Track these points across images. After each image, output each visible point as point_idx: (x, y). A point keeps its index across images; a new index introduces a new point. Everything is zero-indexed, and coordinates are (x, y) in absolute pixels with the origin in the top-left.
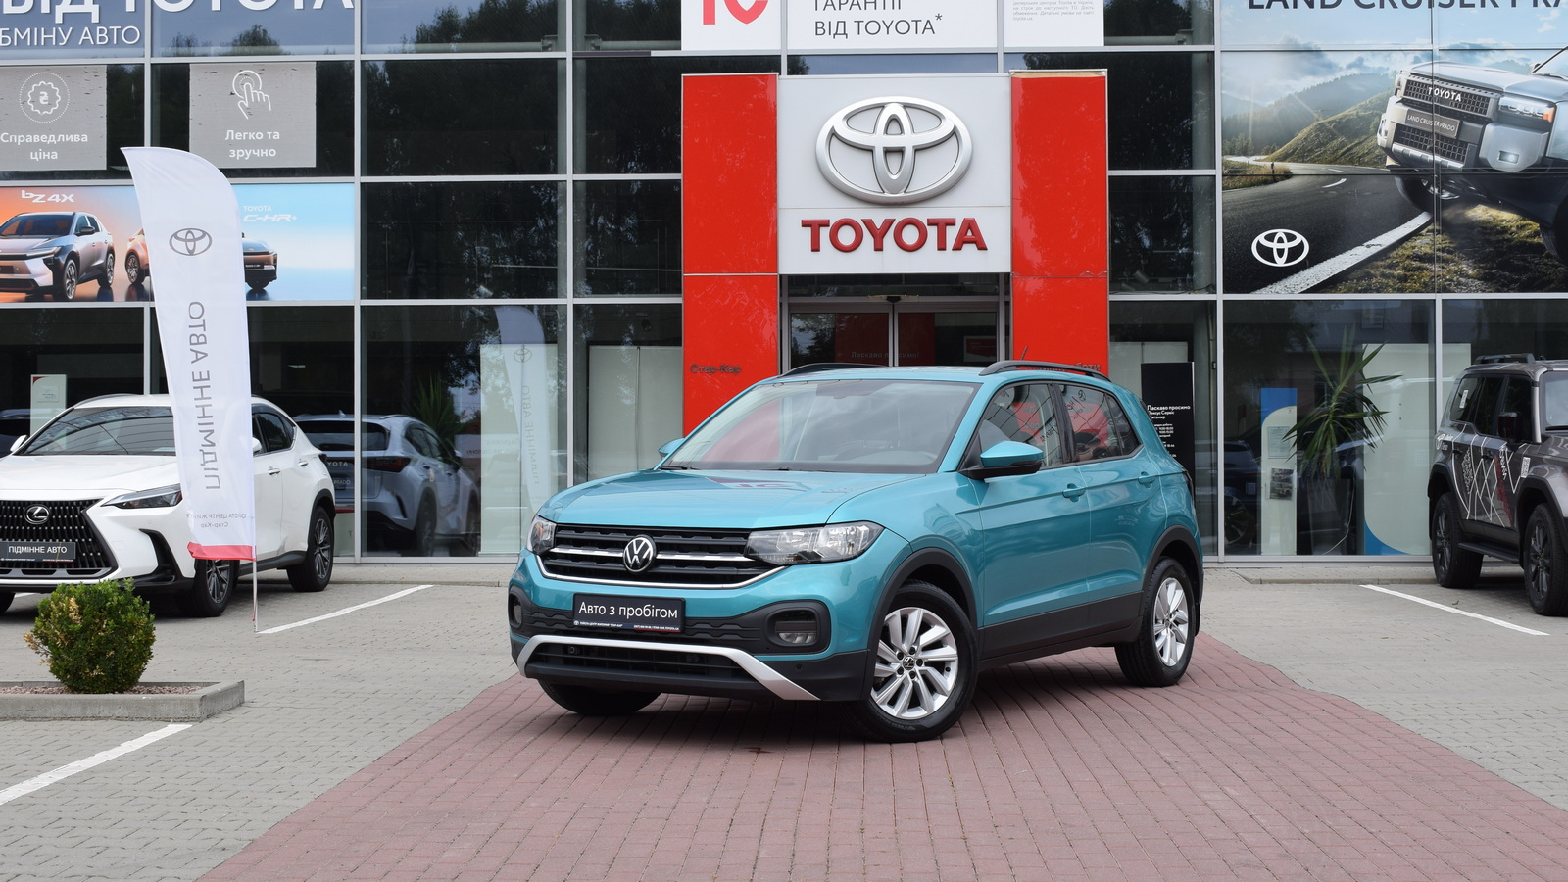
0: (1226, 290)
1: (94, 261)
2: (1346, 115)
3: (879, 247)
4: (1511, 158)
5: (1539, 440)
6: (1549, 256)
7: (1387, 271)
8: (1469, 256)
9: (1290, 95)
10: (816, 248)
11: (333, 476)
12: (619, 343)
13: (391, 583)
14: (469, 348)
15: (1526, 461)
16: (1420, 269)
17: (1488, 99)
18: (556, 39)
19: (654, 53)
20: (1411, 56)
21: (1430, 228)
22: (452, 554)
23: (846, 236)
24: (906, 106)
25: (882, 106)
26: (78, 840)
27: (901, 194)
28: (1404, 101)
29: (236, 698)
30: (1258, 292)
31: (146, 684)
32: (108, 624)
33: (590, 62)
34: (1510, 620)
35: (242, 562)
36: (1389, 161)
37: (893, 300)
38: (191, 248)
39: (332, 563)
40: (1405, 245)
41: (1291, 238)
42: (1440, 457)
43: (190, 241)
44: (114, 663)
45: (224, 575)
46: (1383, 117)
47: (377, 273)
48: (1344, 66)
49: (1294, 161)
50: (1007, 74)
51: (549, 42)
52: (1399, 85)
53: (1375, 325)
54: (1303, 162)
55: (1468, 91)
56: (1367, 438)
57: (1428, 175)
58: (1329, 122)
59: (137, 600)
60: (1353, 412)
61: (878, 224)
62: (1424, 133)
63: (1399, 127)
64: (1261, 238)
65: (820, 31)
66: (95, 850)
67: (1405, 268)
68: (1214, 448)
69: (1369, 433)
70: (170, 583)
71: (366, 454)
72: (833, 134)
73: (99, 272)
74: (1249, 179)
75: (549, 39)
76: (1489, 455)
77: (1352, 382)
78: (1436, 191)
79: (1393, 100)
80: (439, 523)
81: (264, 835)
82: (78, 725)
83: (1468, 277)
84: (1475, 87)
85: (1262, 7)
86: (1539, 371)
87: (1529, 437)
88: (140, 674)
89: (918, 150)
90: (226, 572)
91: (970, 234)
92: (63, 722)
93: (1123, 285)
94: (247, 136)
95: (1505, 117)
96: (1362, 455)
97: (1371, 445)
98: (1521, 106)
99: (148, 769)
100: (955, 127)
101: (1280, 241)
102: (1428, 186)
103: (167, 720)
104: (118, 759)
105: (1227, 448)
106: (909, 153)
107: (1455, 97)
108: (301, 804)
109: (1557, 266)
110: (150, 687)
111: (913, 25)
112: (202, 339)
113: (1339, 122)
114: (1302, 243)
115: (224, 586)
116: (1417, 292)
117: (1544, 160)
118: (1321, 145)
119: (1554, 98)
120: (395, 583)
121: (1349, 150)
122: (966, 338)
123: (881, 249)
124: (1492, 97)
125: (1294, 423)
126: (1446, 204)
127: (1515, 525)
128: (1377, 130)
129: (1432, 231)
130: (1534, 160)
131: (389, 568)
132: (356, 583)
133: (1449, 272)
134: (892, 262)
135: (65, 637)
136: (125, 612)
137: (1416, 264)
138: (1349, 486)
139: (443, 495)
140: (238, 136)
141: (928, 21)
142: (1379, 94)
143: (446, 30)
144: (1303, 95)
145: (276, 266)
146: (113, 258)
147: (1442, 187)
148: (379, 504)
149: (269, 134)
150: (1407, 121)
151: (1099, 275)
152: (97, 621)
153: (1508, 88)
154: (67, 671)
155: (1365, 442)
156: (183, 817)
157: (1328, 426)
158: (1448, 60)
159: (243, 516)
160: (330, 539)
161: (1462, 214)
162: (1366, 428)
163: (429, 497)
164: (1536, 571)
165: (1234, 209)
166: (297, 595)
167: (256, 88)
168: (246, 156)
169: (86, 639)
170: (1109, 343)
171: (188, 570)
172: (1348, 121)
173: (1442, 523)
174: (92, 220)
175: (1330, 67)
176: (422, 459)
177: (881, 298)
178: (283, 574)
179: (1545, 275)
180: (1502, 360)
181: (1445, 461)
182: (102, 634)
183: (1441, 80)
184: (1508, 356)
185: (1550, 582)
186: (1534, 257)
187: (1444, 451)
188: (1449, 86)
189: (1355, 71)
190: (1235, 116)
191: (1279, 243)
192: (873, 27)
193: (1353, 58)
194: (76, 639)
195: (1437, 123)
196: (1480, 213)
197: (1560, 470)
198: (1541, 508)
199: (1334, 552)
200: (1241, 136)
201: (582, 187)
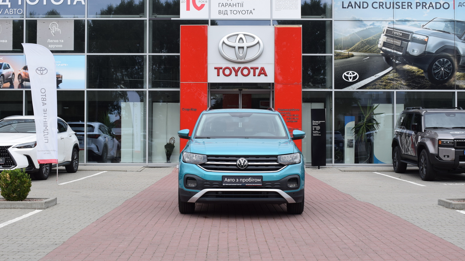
0: (335, 88)
1: (8, 77)
2: (369, 39)
3: (236, 75)
4: (416, 51)
5: (423, 131)
6: (426, 79)
7: (380, 83)
8: (404, 79)
9: (353, 33)
10: (218, 75)
11: (79, 140)
12: (159, 102)
13: (95, 170)
14: (115, 103)
15: (420, 137)
16: (390, 83)
17: (409, 35)
18: (144, 14)
19: (172, 19)
20: (388, 22)
21: (393, 71)
22: (112, 162)
23: (227, 72)
24: (244, 35)
25: (238, 35)
26: (14, 242)
27: (243, 60)
28: (386, 35)
29: (54, 203)
30: (344, 89)
31: (28, 199)
32: (18, 181)
33: (154, 21)
34: (415, 182)
35: (53, 164)
36: (381, 52)
37: (240, 90)
38: (42, 73)
39: (78, 165)
40: (386, 76)
41: (353, 74)
42: (395, 136)
43: (41, 70)
44: (20, 192)
45: (48, 168)
46: (380, 39)
47: (91, 81)
48: (369, 25)
49: (354, 52)
50: (273, 26)
51: (142, 15)
52: (384, 30)
53: (376, 98)
54: (357, 52)
55: (404, 33)
56: (375, 130)
57: (392, 56)
58: (365, 41)
59: (26, 174)
60: (371, 123)
61: (236, 69)
62: (391, 44)
63: (384, 42)
64: (345, 74)
65: (220, 13)
66: (19, 245)
67: (386, 82)
68: (331, 133)
69: (375, 129)
70: (32, 170)
71: (88, 133)
72: (224, 43)
73: (10, 80)
74: (342, 57)
75: (142, 14)
76: (409, 135)
77: (371, 114)
78: (394, 61)
79: (383, 35)
80: (109, 153)
81: (67, 240)
82: (9, 210)
83: (403, 85)
84: (406, 31)
85: (346, 8)
86: (423, 112)
87: (421, 131)
88: (27, 196)
89: (248, 47)
90: (48, 167)
91: (262, 71)
92: (5, 209)
93: (306, 86)
94: (54, 41)
95: (414, 40)
96: (373, 135)
97: (376, 132)
98: (418, 37)
99: (31, 222)
100: (258, 41)
101: (351, 74)
102: (392, 59)
103: (35, 209)
104: (22, 220)
105: (335, 133)
106: (245, 48)
107: (400, 34)
108: (77, 232)
109: (428, 82)
110: (30, 199)
111: (247, 12)
112: (45, 99)
113: (367, 41)
114: (357, 75)
115: (48, 171)
116: (389, 89)
117: (425, 52)
118: (362, 47)
119: (428, 35)
120: (96, 170)
121: (370, 49)
122: (260, 101)
123: (237, 76)
124: (411, 34)
125: (354, 126)
126: (397, 64)
127: (417, 155)
128: (378, 43)
129: (393, 72)
130: (422, 52)
131: (94, 166)
132: (85, 170)
133: (398, 84)
134: (240, 79)
135: (6, 185)
136: (23, 178)
137: (389, 81)
138: (370, 144)
139: (110, 146)
140: (51, 41)
141: (251, 11)
142: (379, 33)
143: (110, 11)
144: (357, 33)
145: (62, 79)
146: (14, 76)
147: (396, 60)
148: (91, 148)
149: (60, 40)
150: (386, 41)
151: (299, 84)
152: (15, 180)
153: (415, 32)
154: (6, 195)
155: (374, 132)
156: (43, 236)
157: (364, 127)
158: (398, 24)
159: (54, 151)
160: (78, 158)
161: (402, 67)
162: (374, 128)
163: (106, 146)
164: (422, 168)
165: (338, 65)
166: (68, 174)
167: (56, 27)
168: (53, 47)
169: (12, 186)
170: (302, 103)
171: (37, 166)
172: (370, 40)
173: (396, 155)
174: (8, 65)
175: (365, 25)
176: (104, 135)
177: (237, 90)
178: (64, 168)
179: (425, 85)
180: (413, 109)
181: (397, 137)
182: (16, 184)
183: (396, 29)
184: (414, 107)
185: (426, 171)
186: (422, 80)
187: (396, 134)
188: (398, 31)
189: (372, 26)
190: (338, 39)
191: (350, 75)
192: (235, 12)
193: (371, 23)
194: (9, 185)
195: (395, 42)
196: (407, 67)
197: (429, 140)
198: (424, 150)
199: (365, 163)
200: (340, 44)
201: (151, 57)
